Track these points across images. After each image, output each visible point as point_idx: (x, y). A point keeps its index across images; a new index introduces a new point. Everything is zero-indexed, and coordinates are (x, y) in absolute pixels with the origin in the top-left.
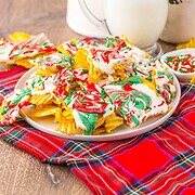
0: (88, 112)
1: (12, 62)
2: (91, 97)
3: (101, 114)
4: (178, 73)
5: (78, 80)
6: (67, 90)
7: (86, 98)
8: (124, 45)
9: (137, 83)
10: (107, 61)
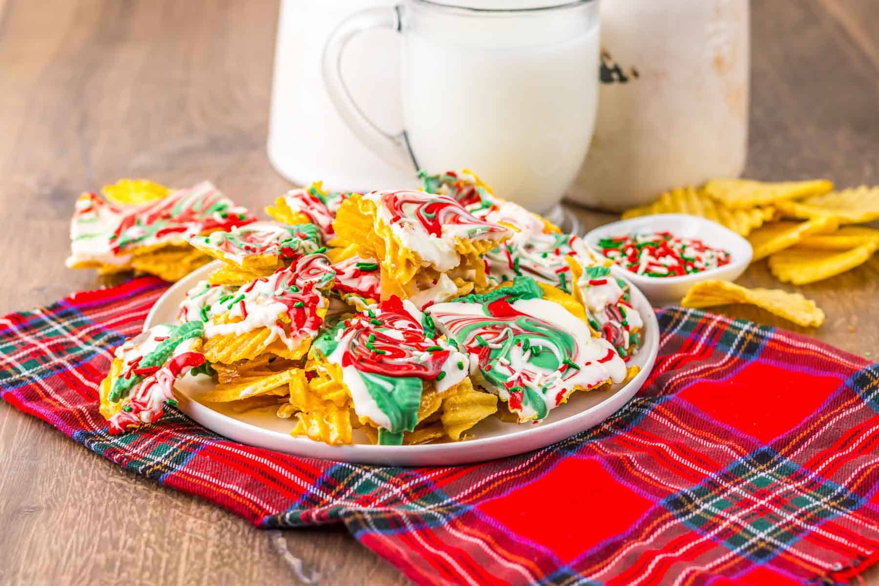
0: (392, 374)
1: (120, 262)
2: (395, 334)
3: (431, 382)
4: (641, 277)
5: (348, 290)
6: (321, 313)
7: (380, 337)
8: (472, 197)
9: (528, 296)
10: (435, 229)
